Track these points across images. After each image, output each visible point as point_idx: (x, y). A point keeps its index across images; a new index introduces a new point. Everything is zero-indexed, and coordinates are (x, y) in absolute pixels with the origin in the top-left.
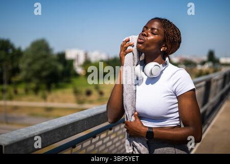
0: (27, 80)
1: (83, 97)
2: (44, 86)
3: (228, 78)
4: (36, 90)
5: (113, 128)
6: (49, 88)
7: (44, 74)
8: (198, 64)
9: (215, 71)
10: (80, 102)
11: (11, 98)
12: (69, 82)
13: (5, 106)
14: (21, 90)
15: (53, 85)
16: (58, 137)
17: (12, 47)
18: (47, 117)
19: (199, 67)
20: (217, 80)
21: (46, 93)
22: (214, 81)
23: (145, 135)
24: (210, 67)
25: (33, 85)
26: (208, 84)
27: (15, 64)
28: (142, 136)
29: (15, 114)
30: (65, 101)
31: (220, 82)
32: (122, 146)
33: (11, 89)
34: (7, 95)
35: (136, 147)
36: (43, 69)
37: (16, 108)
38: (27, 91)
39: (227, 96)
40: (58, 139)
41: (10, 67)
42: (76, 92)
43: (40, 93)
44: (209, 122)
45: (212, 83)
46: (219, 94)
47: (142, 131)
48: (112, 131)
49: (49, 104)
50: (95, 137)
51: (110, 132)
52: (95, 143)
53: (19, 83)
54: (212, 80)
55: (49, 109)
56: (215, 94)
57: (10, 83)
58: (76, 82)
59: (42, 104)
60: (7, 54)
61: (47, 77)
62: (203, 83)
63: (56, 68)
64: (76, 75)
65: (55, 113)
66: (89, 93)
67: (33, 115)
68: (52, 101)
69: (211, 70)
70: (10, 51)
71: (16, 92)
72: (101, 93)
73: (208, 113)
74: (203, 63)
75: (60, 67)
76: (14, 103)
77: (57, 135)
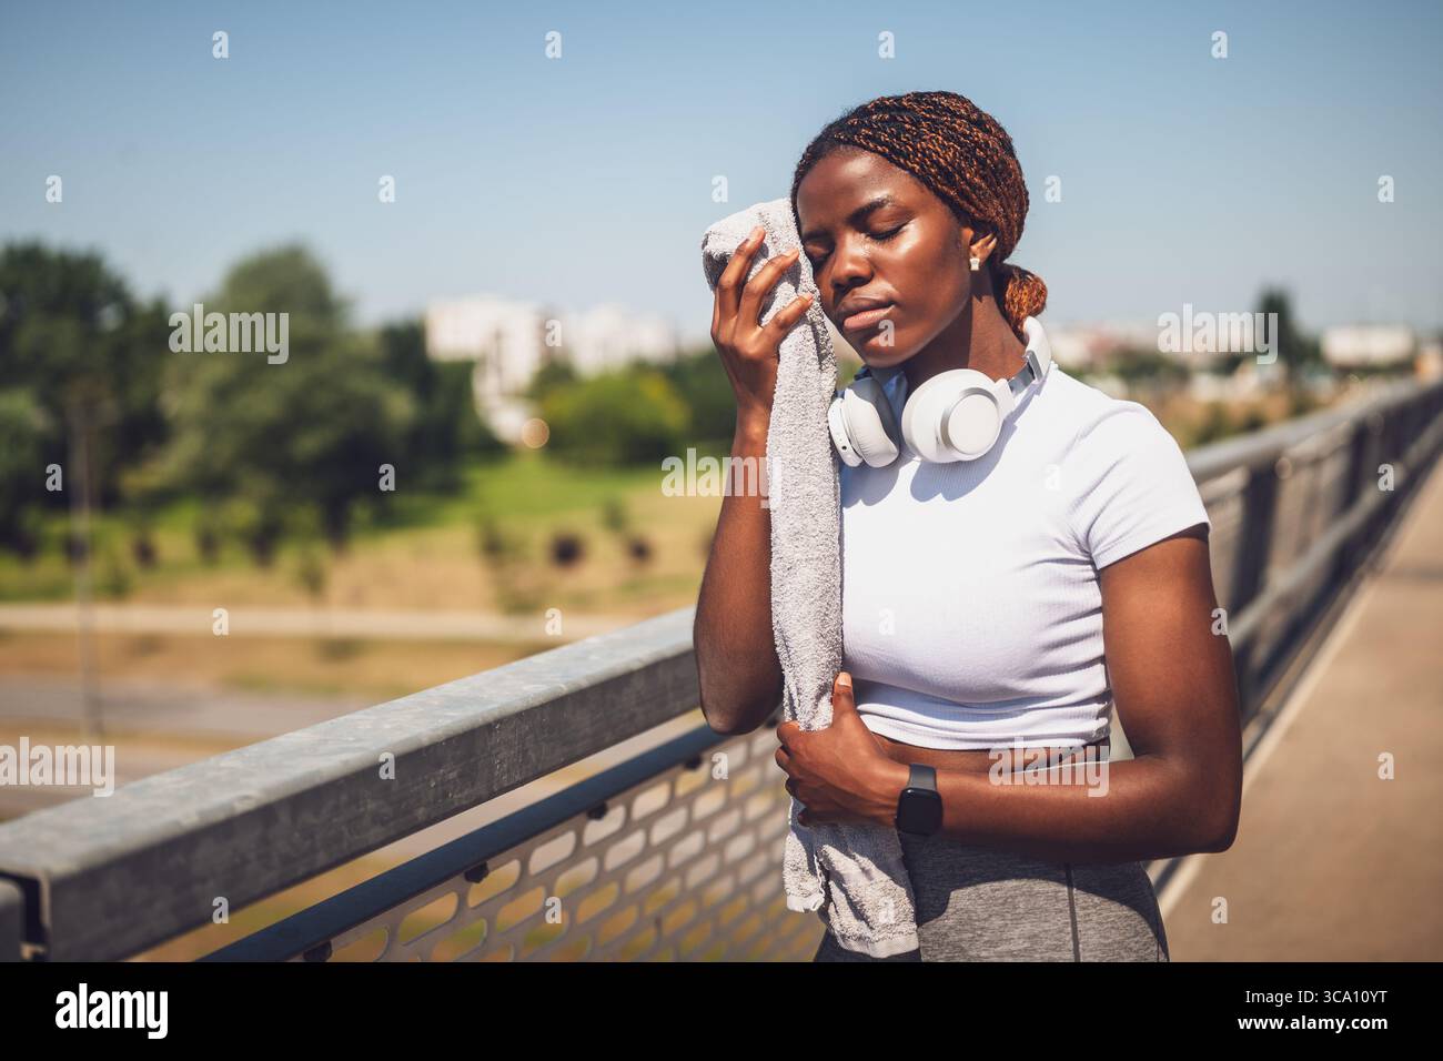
0: (211, 485)
1: (536, 571)
2: (306, 516)
3: (1374, 448)
4: (263, 542)
5: (706, 755)
6: (337, 529)
7: (308, 444)
8: (1202, 370)
9: (1301, 408)
10: (522, 605)
11: (117, 590)
12: (451, 489)
13: (89, 637)
14: (175, 538)
15: (361, 512)
16: (378, 819)
17: (117, 293)
18: (333, 696)
19: (1206, 390)
20: (1316, 462)
21: (321, 552)
22: (1298, 465)
23: (889, 815)
24: (1270, 389)
25: (243, 512)
26: (1262, 485)
27: (138, 394)
28: (877, 820)
29: (143, 681)
30: (430, 601)
31: (1332, 472)
32: (760, 861)
33: (116, 538)
34: (94, 570)
35: (840, 880)
36: (299, 416)
37: (148, 646)
38: (209, 545)
39: (1371, 556)
40: (375, 833)
41: (110, 410)
42: (494, 548)
43: (289, 559)
44: (1269, 704)
45: (1286, 475)
46: (1323, 545)
47: (873, 787)
48: (701, 774)
49: (340, 620)
50: (598, 812)
51: (688, 780)
52: (601, 848)
53: (161, 500)
54: (1284, 460)
55: (340, 649)
56: (1303, 547)
57: (109, 501)
58: (495, 487)
59: (299, 619)
60: (91, 333)
61: (321, 465)
62: (1234, 481)
63: (372, 408)
64: (494, 450)
65: (375, 669)
66: (567, 552)
67: (247, 684)
68: (357, 599)
69: (1276, 406)
70: (110, 318)
71: (146, 554)
72: (640, 552)
73: (1261, 653)
74: (1230, 364)
75: (400, 406)
76: (139, 617)
77: (371, 806)
